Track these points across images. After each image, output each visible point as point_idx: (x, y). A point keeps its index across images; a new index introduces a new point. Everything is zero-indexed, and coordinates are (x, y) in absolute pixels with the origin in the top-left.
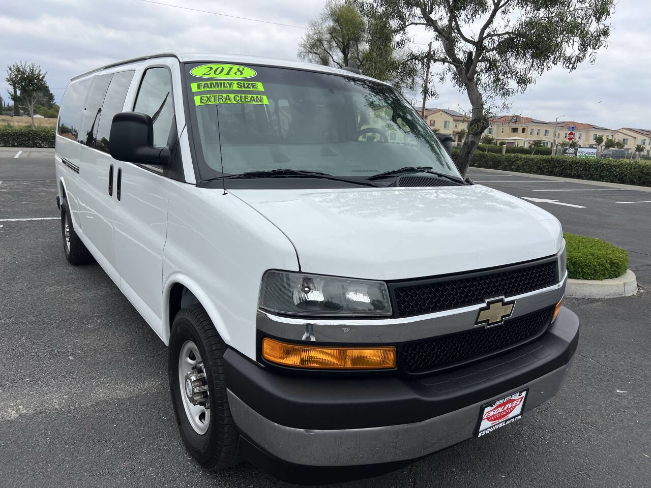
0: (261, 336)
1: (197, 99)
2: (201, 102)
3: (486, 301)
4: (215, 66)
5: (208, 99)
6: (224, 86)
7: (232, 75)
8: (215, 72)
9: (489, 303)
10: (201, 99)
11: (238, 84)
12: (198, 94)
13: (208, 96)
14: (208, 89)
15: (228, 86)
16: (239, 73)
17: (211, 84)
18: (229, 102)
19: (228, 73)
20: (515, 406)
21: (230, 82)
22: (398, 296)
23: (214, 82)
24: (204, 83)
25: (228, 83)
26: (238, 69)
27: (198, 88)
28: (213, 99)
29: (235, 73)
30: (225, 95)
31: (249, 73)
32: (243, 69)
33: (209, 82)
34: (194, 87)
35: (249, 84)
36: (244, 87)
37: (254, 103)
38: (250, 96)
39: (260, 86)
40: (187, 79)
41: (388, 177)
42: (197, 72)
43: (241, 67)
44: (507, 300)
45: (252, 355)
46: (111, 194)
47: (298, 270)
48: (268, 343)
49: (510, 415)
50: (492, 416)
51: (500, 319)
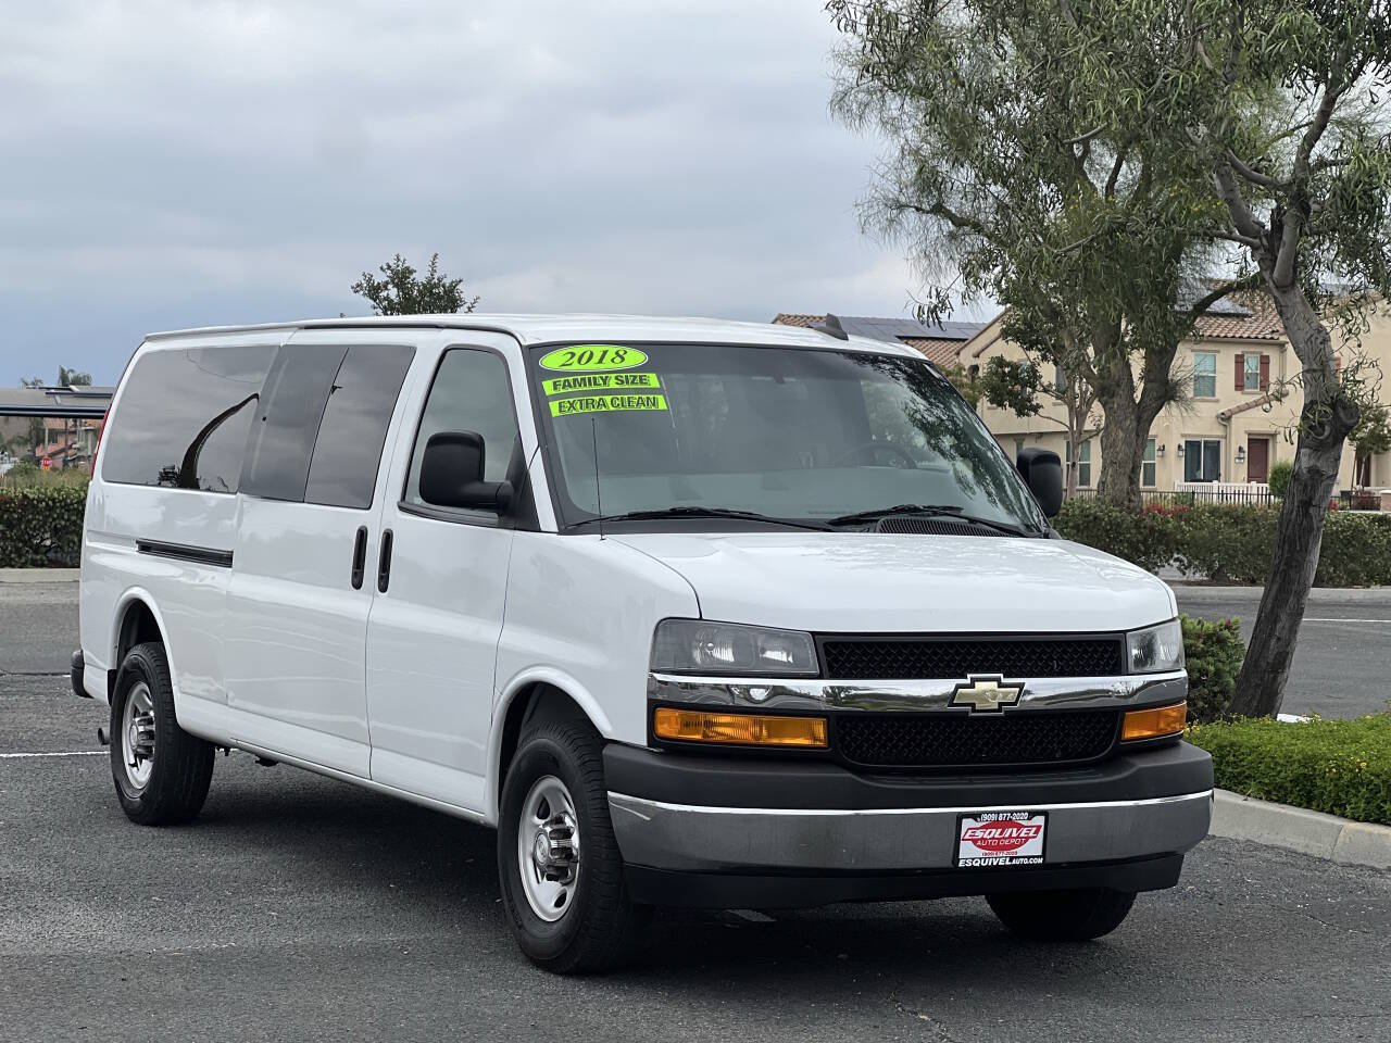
0: (653, 706)
1: (554, 407)
2: (560, 411)
3: (969, 676)
4: (578, 350)
5: (572, 405)
6: (595, 384)
7: (607, 365)
8: (579, 361)
9: (974, 680)
10: (560, 407)
11: (616, 378)
12: (555, 397)
13: (571, 400)
14: (570, 390)
15: (601, 382)
16: (618, 360)
17: (575, 380)
18: (604, 409)
19: (600, 361)
20: (1027, 839)
21: (604, 376)
22: (827, 653)
23: (579, 378)
24: (562, 379)
25: (602, 378)
26: (617, 353)
27: (555, 388)
28: (578, 406)
29: (613, 360)
30: (597, 398)
31: (636, 358)
32: (625, 352)
33: (571, 378)
34: (548, 387)
35: (635, 377)
36: (627, 383)
37: (643, 408)
38: (637, 397)
39: (653, 380)
40: (536, 375)
41: (866, 522)
42: (551, 361)
43: (621, 350)
44: (1004, 681)
45: (641, 739)
46: (357, 585)
47: (698, 617)
48: (662, 713)
49: (1020, 851)
50: (982, 839)
51: (997, 707)
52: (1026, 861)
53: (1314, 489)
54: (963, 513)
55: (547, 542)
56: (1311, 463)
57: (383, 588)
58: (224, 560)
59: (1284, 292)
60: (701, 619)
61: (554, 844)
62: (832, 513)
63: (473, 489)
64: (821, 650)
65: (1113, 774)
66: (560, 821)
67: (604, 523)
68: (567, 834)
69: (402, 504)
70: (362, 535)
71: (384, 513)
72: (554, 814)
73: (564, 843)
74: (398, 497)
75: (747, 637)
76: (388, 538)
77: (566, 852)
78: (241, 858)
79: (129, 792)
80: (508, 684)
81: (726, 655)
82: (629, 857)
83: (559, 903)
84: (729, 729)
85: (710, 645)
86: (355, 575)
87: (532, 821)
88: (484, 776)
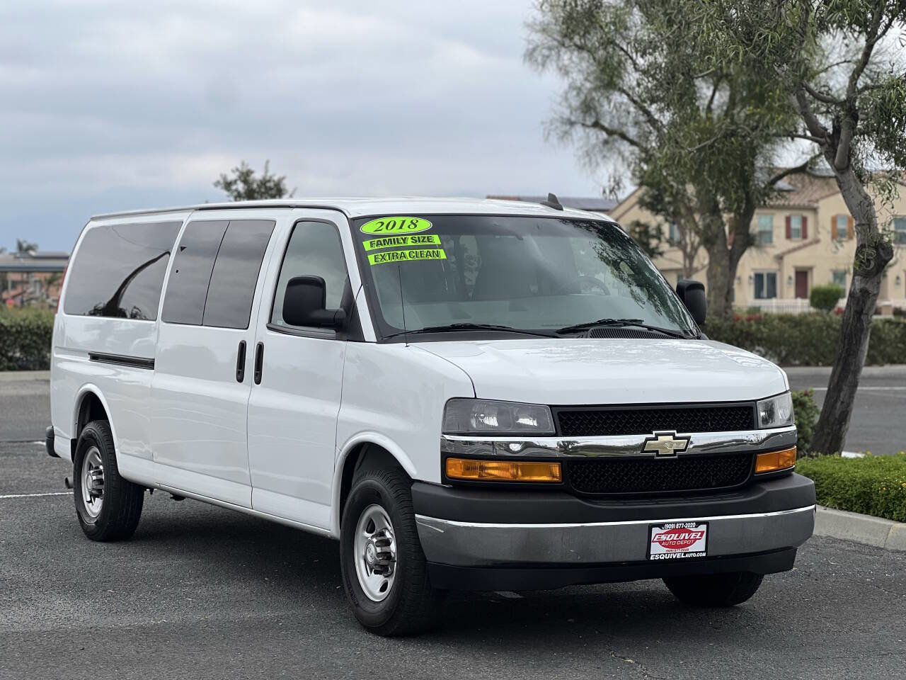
0: (445, 457)
1: (371, 259)
2: (376, 261)
3: (654, 432)
4: (386, 221)
5: (383, 257)
6: (398, 243)
7: (405, 230)
8: (387, 228)
9: (657, 435)
10: (375, 258)
11: (412, 238)
12: (371, 252)
13: (383, 254)
14: (381, 247)
15: (402, 241)
16: (412, 226)
17: (384, 241)
18: (404, 259)
19: (401, 228)
20: (695, 540)
21: (403, 237)
22: (561, 419)
23: (387, 239)
24: (376, 240)
25: (402, 238)
26: (412, 222)
27: (372, 246)
28: (387, 257)
29: (409, 227)
30: (399, 252)
31: (424, 225)
32: (417, 221)
33: (382, 239)
34: (367, 245)
35: (424, 238)
36: (419, 241)
37: (430, 258)
38: (426, 250)
39: (436, 239)
40: (358, 238)
41: (581, 331)
42: (368, 228)
43: (414, 219)
44: (677, 435)
45: (437, 479)
46: (240, 380)
47: (474, 397)
48: (451, 462)
49: (691, 549)
50: (665, 541)
51: (672, 453)
52: (694, 555)
53: (864, 302)
54: (643, 324)
55: (370, 349)
56: (863, 285)
57: (258, 382)
58: (149, 364)
59: (842, 173)
60: (476, 398)
61: (379, 550)
62: (557, 325)
63: (317, 314)
64: (556, 417)
65: (751, 496)
66: (382, 534)
67: (408, 335)
68: (387, 543)
69: (270, 326)
70: (243, 347)
71: (257, 331)
72: (378, 530)
73: (385, 549)
74: (266, 320)
75: (506, 409)
76: (260, 348)
77: (387, 555)
78: (165, 563)
79: (87, 520)
80: (346, 443)
81: (492, 422)
82: (431, 557)
83: (383, 589)
84: (496, 471)
85: (482, 415)
86: (238, 373)
87: (363, 535)
88: (330, 505)
